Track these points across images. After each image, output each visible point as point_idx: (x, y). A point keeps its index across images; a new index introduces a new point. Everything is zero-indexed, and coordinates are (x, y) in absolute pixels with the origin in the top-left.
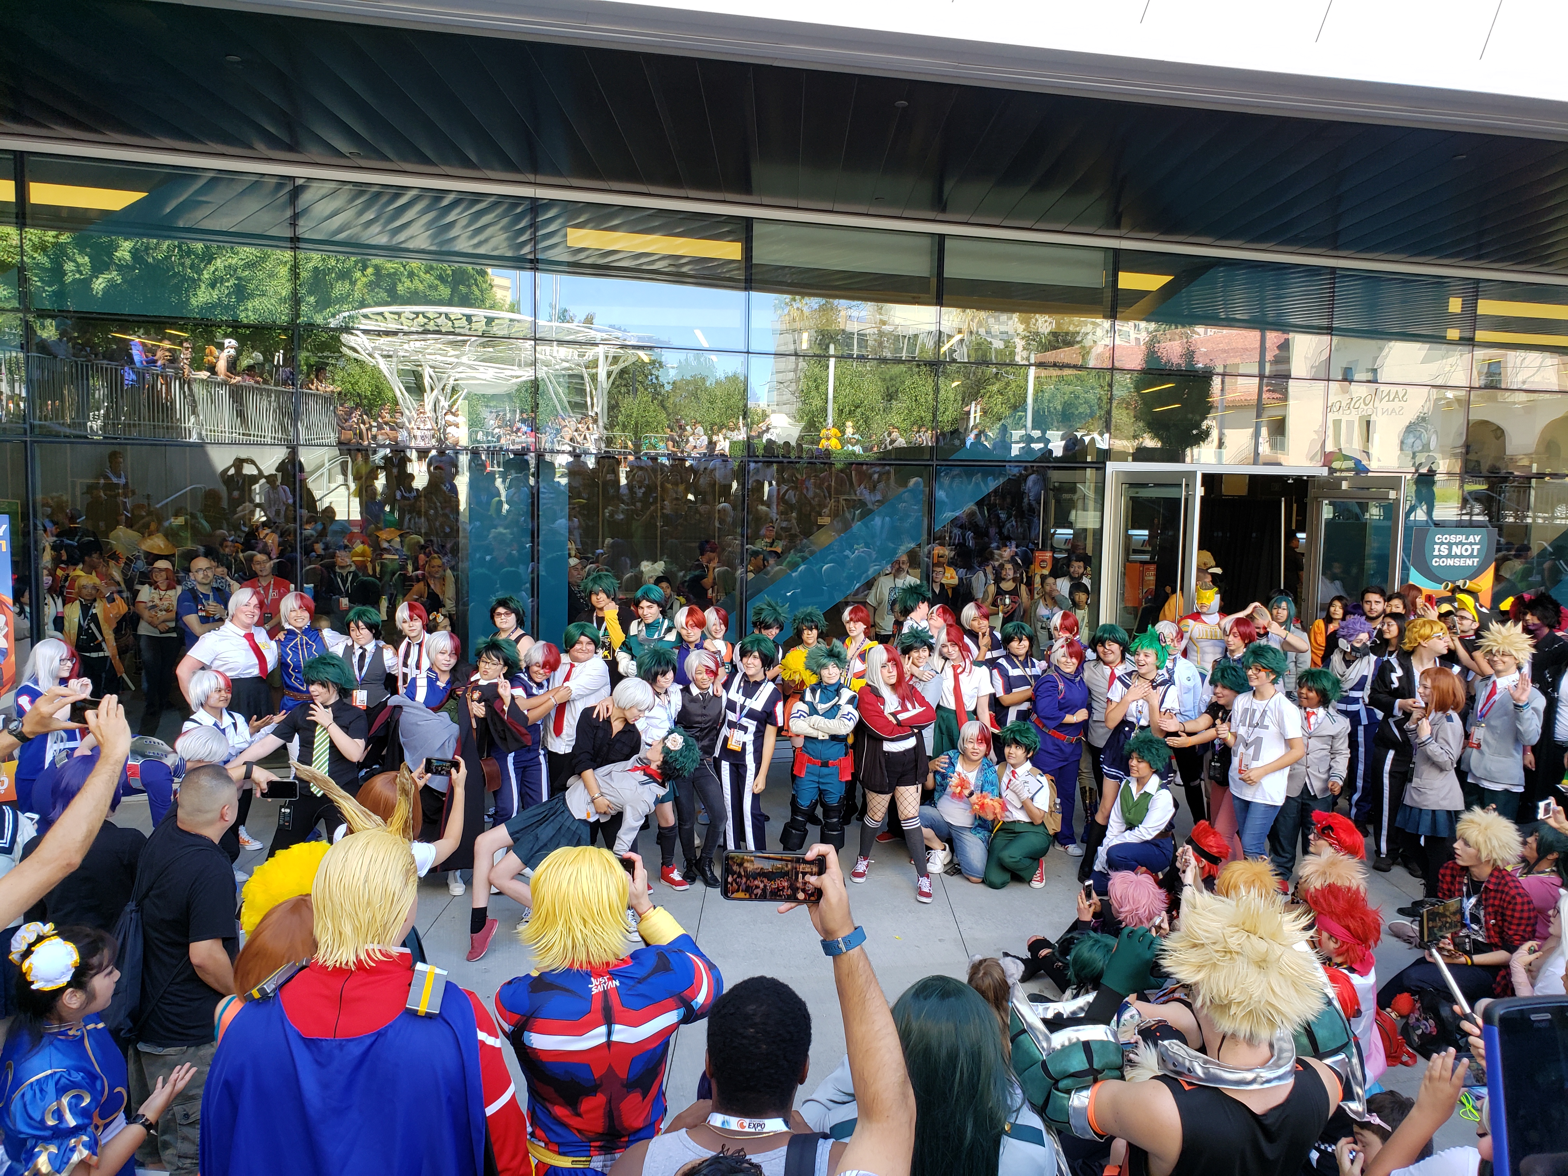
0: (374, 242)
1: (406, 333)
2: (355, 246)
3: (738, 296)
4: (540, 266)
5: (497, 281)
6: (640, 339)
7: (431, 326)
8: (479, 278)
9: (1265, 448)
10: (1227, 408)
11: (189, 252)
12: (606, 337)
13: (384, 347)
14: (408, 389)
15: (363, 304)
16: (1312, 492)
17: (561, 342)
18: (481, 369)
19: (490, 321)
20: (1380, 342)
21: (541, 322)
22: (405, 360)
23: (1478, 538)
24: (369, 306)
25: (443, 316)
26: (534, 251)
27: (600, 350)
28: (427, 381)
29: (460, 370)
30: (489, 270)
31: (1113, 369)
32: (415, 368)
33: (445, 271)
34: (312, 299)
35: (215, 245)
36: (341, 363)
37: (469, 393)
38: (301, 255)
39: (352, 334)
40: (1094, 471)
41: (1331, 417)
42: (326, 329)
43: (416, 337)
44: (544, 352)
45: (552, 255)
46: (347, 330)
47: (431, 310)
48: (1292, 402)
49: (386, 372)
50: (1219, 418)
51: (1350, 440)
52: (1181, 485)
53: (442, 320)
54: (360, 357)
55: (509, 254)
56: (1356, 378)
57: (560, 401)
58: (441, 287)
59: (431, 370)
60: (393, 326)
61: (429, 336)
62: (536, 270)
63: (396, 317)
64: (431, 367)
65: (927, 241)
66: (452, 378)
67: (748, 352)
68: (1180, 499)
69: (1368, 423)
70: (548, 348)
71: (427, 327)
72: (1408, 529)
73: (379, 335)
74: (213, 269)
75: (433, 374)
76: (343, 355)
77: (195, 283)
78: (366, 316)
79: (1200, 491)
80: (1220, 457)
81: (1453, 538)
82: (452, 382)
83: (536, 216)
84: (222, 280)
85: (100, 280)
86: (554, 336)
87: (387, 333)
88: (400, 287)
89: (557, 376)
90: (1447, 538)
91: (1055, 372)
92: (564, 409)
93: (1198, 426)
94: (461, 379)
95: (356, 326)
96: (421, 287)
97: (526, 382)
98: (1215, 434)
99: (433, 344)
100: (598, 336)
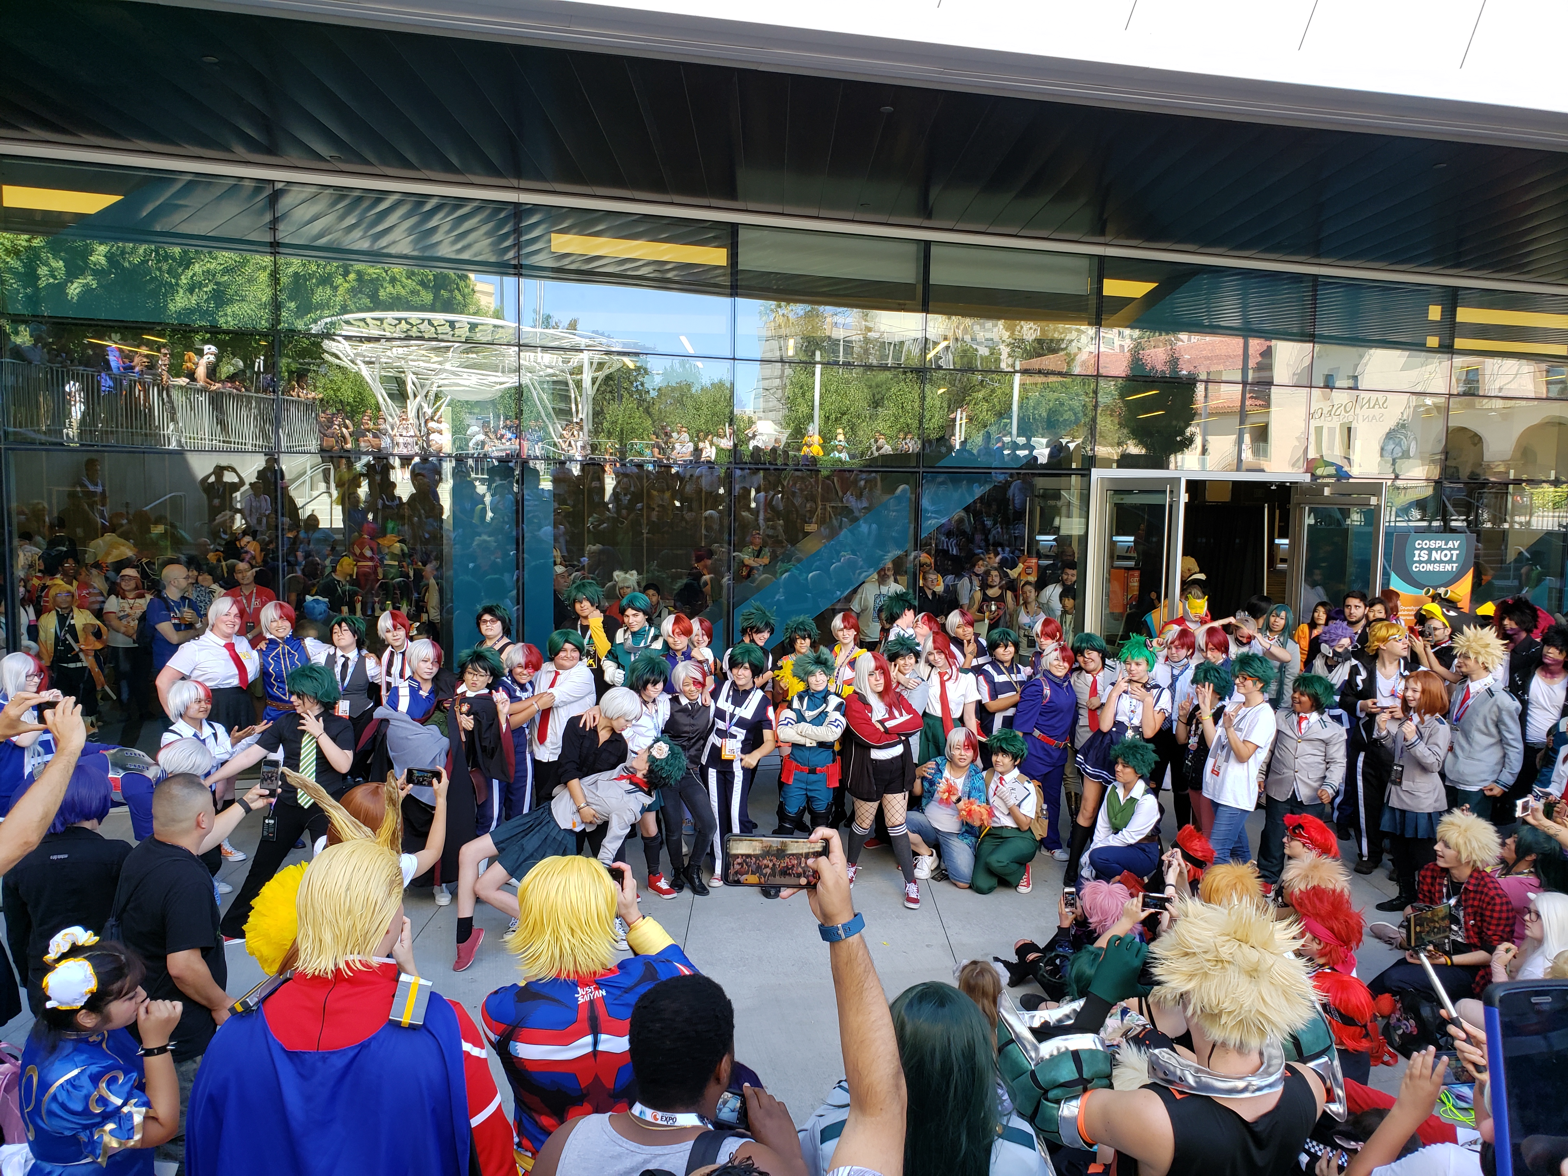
0: (356, 246)
1: (389, 339)
2: (336, 251)
3: (725, 302)
4: (524, 272)
5: (479, 287)
6: (625, 345)
7: (414, 332)
8: (462, 284)
9: (1247, 455)
10: (1211, 415)
11: (166, 257)
12: (591, 343)
13: (366, 353)
14: (391, 396)
15: (345, 310)
16: (1295, 498)
17: (545, 349)
18: (465, 376)
19: (473, 327)
20: (1361, 350)
21: (525, 328)
22: (387, 366)
23: (1457, 544)
24: (351, 312)
25: (426, 322)
26: (518, 257)
27: (585, 356)
28: (410, 388)
29: (442, 376)
30: (472, 276)
31: (1098, 376)
32: (398, 375)
33: (426, 276)
34: (292, 305)
35: (192, 249)
36: (322, 370)
37: (452, 400)
38: (281, 260)
39: (334, 340)
40: (1079, 477)
41: (1314, 423)
42: (308, 335)
43: (398, 343)
44: (528, 358)
45: (537, 260)
46: (328, 335)
47: (414, 316)
48: (1273, 409)
49: (369, 379)
50: (1202, 425)
51: (1331, 447)
52: (1165, 492)
53: (425, 326)
54: (342, 364)
55: (493, 259)
56: (1337, 385)
57: (545, 408)
58: (423, 293)
59: (414, 377)
60: (375, 332)
61: (412, 342)
62: (519, 275)
63: (379, 323)
64: (414, 373)
65: (913, 248)
66: (436, 385)
67: (734, 359)
68: (1164, 506)
69: (1349, 429)
70: (532, 355)
71: (410, 333)
72: (1388, 535)
73: (361, 341)
74: (191, 274)
75: (416, 380)
76: (325, 362)
77: (172, 289)
78: (348, 322)
79: (1184, 498)
80: (1203, 463)
81: (1433, 544)
82: (435, 389)
83: (520, 221)
84: (200, 285)
85: (75, 285)
86: (538, 342)
87: (369, 339)
88: (382, 293)
89: (541, 383)
90: (1426, 544)
91: (1040, 379)
92: (548, 415)
93: (1182, 433)
94: (445, 385)
95: (338, 332)
96: (403, 292)
97: (510, 388)
98: (1198, 441)
99: (416, 349)
100: (583, 342)
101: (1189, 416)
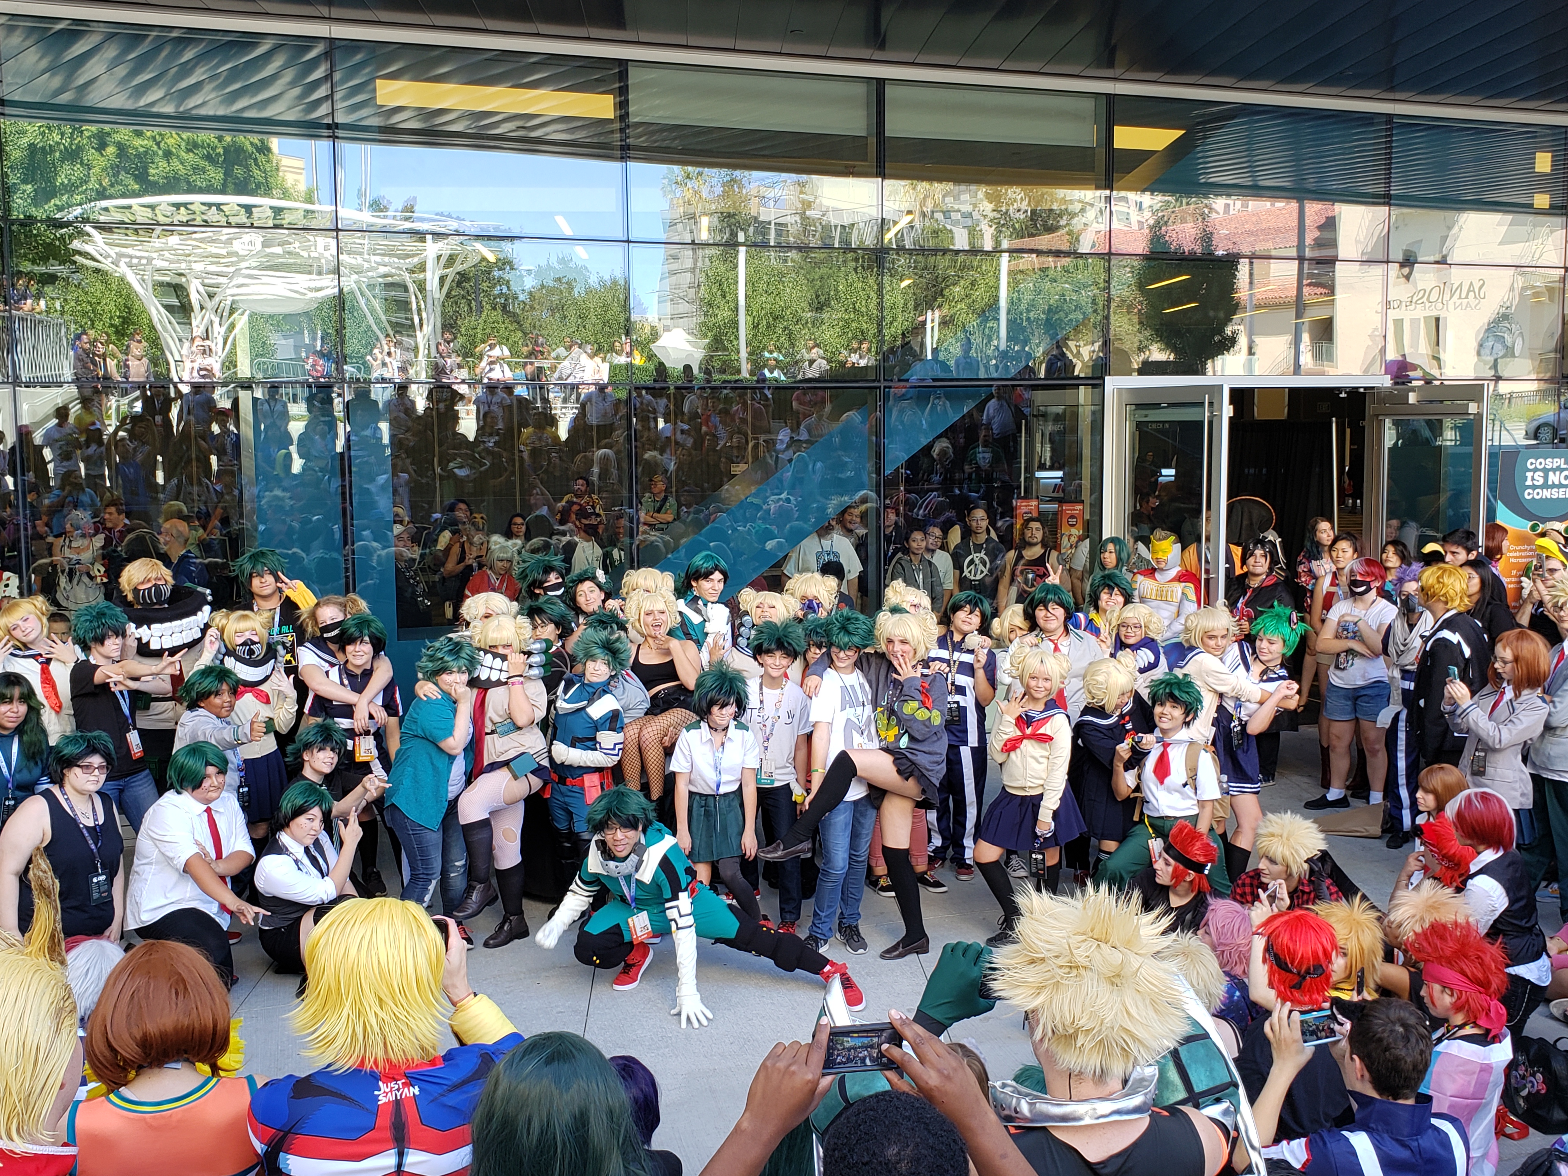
0: (111, 104)
3: (615, 169)
5: (285, 156)
6: (483, 227)
8: (261, 154)
10: (1258, 307)
12: (437, 228)
14: (168, 308)
15: (101, 195)
16: (1370, 408)
18: (267, 280)
19: (278, 211)
20: (1448, 214)
21: (344, 212)
22: (162, 268)
24: (111, 197)
25: (212, 206)
26: (333, 113)
27: (429, 245)
28: (194, 298)
29: (238, 282)
30: (273, 141)
31: (1110, 254)
32: (177, 281)
33: (210, 144)
37: (252, 313)
38: (11, 126)
39: (87, 235)
40: (1090, 389)
41: (1391, 315)
45: (357, 117)
47: (197, 200)
48: (1339, 296)
49: (137, 287)
50: (1247, 320)
51: (1415, 344)
52: (1205, 404)
53: (212, 214)
54: (100, 267)
55: (299, 118)
56: (1419, 259)
57: (377, 319)
58: (210, 170)
59: (199, 283)
62: (334, 138)
63: (149, 211)
64: (198, 278)
65: (861, 89)
66: (229, 293)
67: (628, 241)
68: (1202, 423)
69: (1437, 320)
75: (202, 288)
78: (106, 211)
79: (1227, 412)
80: (1252, 368)
81: (1549, 463)
82: (229, 298)
83: (336, 63)
88: (153, 172)
89: (371, 286)
90: (1541, 463)
92: (381, 330)
93: (1221, 331)
94: (243, 294)
96: (182, 170)
97: (327, 297)
98: (1243, 341)
101: (1232, 308)
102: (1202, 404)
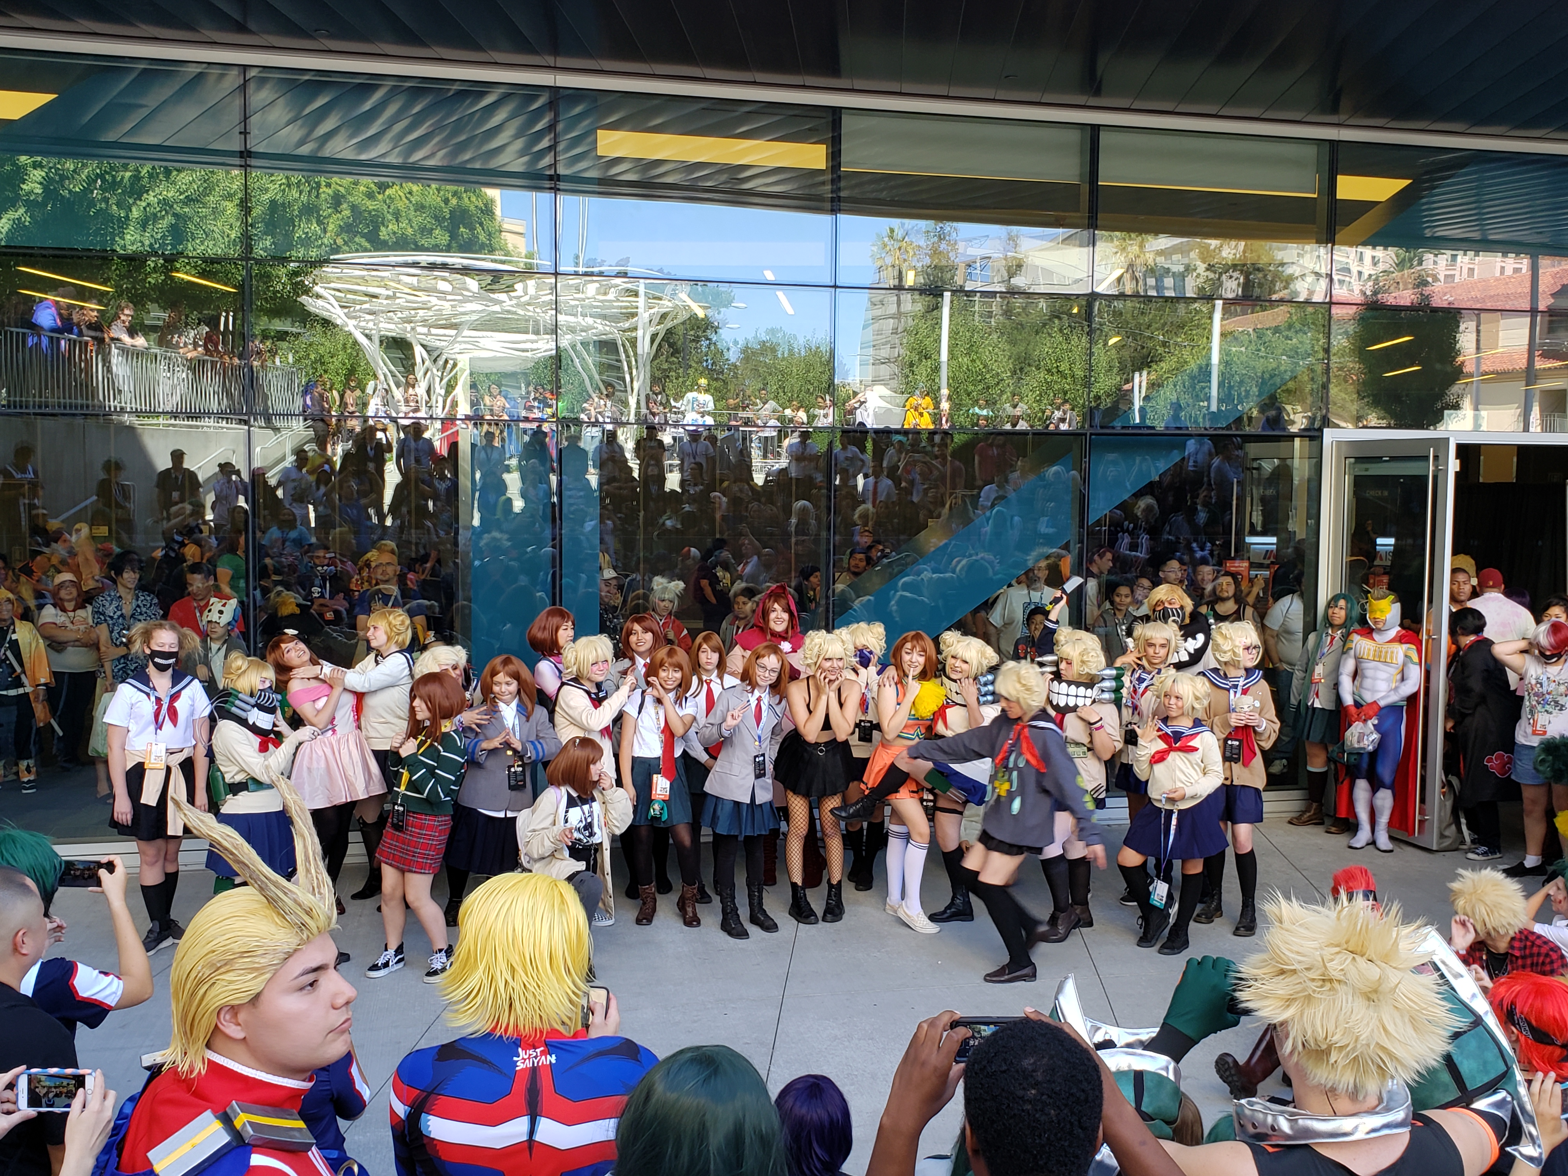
2: (323, 162)
3: (824, 220)
4: (562, 185)
5: (500, 204)
21: (562, 255)
26: (555, 164)
31: (1331, 303)
38: (254, 175)
40: (1307, 442)
45: (576, 169)
55: (523, 169)
62: (556, 190)
65: (1075, 135)
67: (835, 286)
68: (1426, 476)
74: (144, 204)
77: (122, 224)
79: (1454, 467)
80: (1479, 423)
83: (558, 113)
84: (155, 219)
85: (4, 222)
102: (1427, 458)
